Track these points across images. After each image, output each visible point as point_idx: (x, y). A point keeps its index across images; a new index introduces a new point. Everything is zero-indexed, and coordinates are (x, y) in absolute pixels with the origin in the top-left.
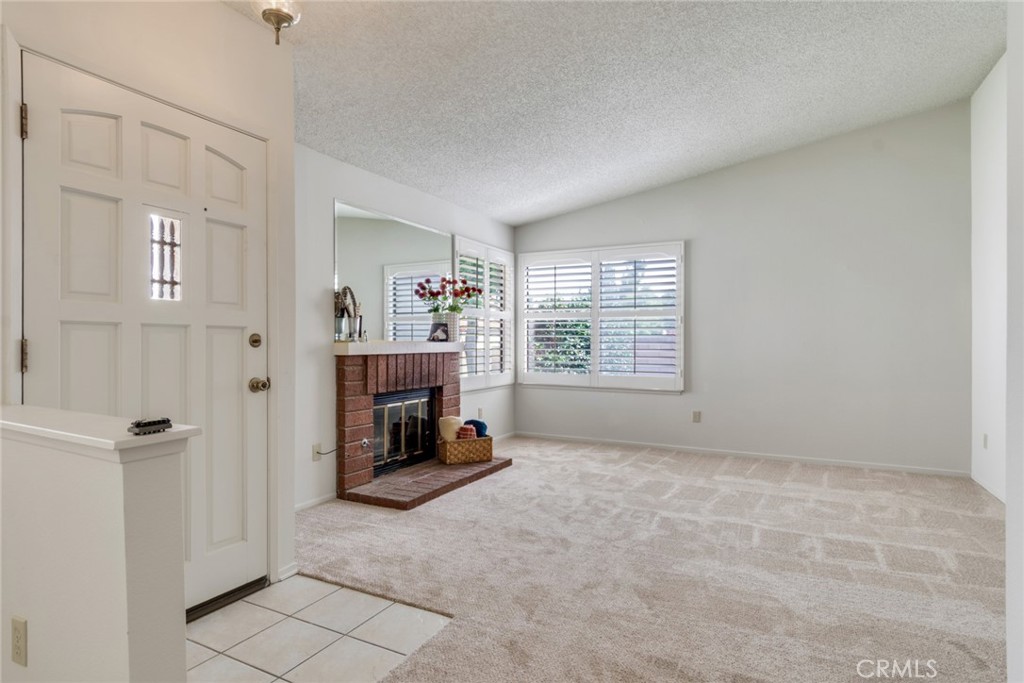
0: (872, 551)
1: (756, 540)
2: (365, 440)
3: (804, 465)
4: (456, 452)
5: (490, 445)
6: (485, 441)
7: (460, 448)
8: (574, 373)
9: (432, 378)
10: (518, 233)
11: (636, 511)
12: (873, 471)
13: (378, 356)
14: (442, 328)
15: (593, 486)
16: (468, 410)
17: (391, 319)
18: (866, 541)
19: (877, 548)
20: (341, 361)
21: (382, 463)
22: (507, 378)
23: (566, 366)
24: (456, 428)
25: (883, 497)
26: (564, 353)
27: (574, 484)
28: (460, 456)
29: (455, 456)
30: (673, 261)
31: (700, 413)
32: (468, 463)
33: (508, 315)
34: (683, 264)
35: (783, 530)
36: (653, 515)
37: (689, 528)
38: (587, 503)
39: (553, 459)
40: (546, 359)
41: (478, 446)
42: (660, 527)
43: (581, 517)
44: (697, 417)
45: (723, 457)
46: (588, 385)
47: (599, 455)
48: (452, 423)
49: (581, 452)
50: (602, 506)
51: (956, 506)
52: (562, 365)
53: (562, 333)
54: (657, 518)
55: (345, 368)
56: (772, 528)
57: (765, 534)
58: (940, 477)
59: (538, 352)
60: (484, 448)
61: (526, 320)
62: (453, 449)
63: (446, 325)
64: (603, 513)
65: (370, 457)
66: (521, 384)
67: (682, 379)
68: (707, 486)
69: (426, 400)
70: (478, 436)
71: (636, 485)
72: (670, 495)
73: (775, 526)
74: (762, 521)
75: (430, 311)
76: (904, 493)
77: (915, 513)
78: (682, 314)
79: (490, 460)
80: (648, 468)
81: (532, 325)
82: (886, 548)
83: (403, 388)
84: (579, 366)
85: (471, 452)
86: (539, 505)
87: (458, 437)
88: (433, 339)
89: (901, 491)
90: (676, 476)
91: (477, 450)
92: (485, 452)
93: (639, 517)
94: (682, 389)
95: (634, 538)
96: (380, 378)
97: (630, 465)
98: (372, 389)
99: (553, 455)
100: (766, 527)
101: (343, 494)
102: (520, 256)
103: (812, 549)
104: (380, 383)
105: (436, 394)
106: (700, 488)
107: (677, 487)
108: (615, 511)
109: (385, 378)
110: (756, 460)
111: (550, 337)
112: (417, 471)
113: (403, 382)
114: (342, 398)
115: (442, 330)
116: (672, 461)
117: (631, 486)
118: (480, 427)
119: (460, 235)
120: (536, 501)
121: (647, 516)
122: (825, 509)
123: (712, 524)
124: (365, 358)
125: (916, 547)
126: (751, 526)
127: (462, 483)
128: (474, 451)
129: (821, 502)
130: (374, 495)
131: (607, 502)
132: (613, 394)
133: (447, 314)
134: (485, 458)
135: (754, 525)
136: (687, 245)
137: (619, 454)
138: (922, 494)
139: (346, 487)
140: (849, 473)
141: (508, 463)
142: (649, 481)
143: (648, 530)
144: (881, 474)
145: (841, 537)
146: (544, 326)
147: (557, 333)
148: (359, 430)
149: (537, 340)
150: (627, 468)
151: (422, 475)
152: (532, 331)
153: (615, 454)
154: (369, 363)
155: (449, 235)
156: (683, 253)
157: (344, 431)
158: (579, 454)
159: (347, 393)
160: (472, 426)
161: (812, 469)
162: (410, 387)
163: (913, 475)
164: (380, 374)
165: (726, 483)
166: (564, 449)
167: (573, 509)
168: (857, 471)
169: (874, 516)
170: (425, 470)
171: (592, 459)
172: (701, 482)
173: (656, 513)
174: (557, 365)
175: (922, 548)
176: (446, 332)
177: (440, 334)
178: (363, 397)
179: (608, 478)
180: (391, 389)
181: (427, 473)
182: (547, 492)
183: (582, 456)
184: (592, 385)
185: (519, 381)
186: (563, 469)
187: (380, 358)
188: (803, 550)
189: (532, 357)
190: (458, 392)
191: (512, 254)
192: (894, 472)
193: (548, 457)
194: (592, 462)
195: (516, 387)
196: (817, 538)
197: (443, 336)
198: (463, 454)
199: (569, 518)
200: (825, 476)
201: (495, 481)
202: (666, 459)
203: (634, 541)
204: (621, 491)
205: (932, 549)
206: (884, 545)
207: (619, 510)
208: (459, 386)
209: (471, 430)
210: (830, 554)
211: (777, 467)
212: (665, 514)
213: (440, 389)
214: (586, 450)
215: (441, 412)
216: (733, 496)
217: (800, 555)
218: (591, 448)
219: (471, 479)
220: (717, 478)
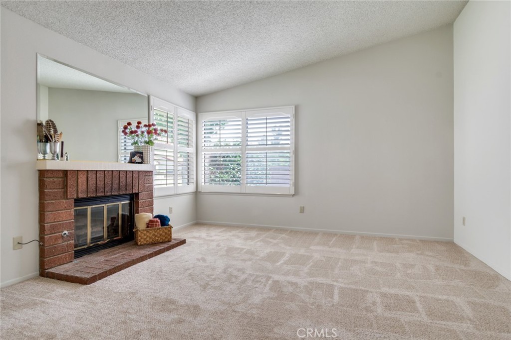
0: (414, 302)
1: (336, 298)
2: (66, 232)
3: (362, 237)
4: (145, 237)
5: (170, 231)
6: (166, 229)
7: (148, 234)
8: (233, 185)
9: (129, 188)
10: (198, 101)
11: (257, 276)
12: (401, 239)
13: (78, 171)
14: (139, 155)
15: (234, 257)
16: (159, 208)
17: (122, 154)
18: (408, 293)
19: (417, 299)
20: (42, 174)
21: (85, 247)
22: (191, 188)
23: (229, 181)
24: (147, 220)
25: (410, 257)
26: (227, 173)
27: (221, 256)
28: (148, 239)
29: (145, 239)
30: (288, 117)
31: (303, 207)
32: (153, 244)
33: (192, 150)
34: (294, 119)
35: (353, 287)
36: (268, 278)
37: (291, 289)
38: (225, 272)
39: (214, 238)
40: (217, 177)
41: (161, 232)
42: (271, 289)
43: (217, 284)
44: (302, 210)
45: (315, 234)
46: (239, 192)
47: (243, 234)
48: (143, 217)
49: (234, 232)
50: (235, 273)
51: (453, 262)
52: (226, 181)
53: (226, 161)
54: (270, 282)
55: (45, 179)
56: (346, 286)
57: (343, 291)
58: (437, 242)
59: (212, 173)
60: (166, 233)
61: (203, 153)
62: (143, 235)
63: (142, 153)
64: (234, 280)
65: (71, 244)
66: (200, 192)
67: (293, 188)
68: (306, 254)
69: (128, 202)
70: (162, 226)
71: (262, 255)
72: (282, 262)
73: (348, 284)
74: (340, 280)
75: (132, 144)
76: (421, 254)
77: (431, 268)
78: (294, 149)
79: (170, 241)
80: (271, 242)
81: (207, 156)
82: (422, 299)
83: (102, 194)
84: (236, 181)
85: (156, 236)
86: (190, 275)
87: (148, 227)
88: (131, 162)
89: (419, 252)
90: (288, 248)
91: (161, 235)
92: (166, 236)
93: (258, 282)
94: (293, 193)
95: (250, 302)
96: (80, 188)
97: (260, 241)
98: (72, 194)
99: (216, 235)
100: (342, 285)
101: (44, 273)
102: (199, 114)
103: (374, 303)
104: (79, 191)
105: (134, 198)
106: (301, 255)
107: (287, 255)
108: (243, 277)
109: (85, 186)
110: (335, 235)
111: (218, 164)
112: (113, 251)
113: (102, 190)
114: (42, 201)
115: (138, 156)
116: (287, 237)
117: (258, 256)
118: (164, 220)
119: (153, 95)
120: (189, 272)
121: (263, 280)
122: (378, 268)
123: (306, 284)
124: (65, 173)
125: (440, 297)
126: (333, 285)
127: (142, 259)
128: (159, 235)
129: (376, 263)
130: (65, 274)
131: (239, 270)
132: (254, 197)
133: (143, 146)
134: (167, 240)
135: (335, 284)
136: (297, 108)
137: (256, 233)
138: (431, 254)
139: (46, 267)
140: (388, 241)
141: (183, 242)
142: (271, 252)
143: (262, 293)
144: (407, 242)
145: (392, 291)
146: (216, 157)
147: (223, 161)
148: (60, 224)
149: (210, 165)
150: (258, 243)
151: (115, 254)
152: (207, 160)
153: (253, 234)
154: (69, 176)
155: (147, 96)
156: (294, 113)
157: (44, 226)
158: (231, 234)
159: (46, 197)
160: (157, 219)
161: (366, 239)
162: (109, 194)
163: (423, 241)
164: (80, 184)
165: (317, 251)
166: (224, 231)
167: (213, 277)
168: (391, 240)
169: (408, 272)
170: (121, 250)
171: (239, 237)
172: (302, 251)
173: (271, 277)
174: (223, 180)
175: (445, 297)
176: (142, 158)
177: (137, 158)
178: (64, 201)
179: (245, 250)
180: (91, 195)
181: (119, 253)
182: (201, 263)
183: (233, 235)
184: (242, 192)
185: (199, 190)
186: (218, 245)
187: (79, 173)
188: (368, 305)
189: (207, 176)
190: (151, 197)
191: (194, 113)
192: (413, 240)
193: (211, 237)
194: (237, 240)
195: (197, 194)
196: (376, 292)
197: (140, 160)
198: (150, 238)
199: (208, 284)
200: (375, 243)
201: (167, 256)
202: (283, 235)
203: (250, 304)
204: (250, 260)
205: (452, 298)
206: (420, 297)
207: (246, 276)
208: (152, 193)
209: (157, 221)
210: (387, 307)
211: (347, 238)
212: (276, 277)
213: (137, 195)
214: (237, 231)
215: (138, 210)
216: (322, 261)
217: (367, 309)
218: (240, 230)
219: (151, 256)
220: (312, 248)
